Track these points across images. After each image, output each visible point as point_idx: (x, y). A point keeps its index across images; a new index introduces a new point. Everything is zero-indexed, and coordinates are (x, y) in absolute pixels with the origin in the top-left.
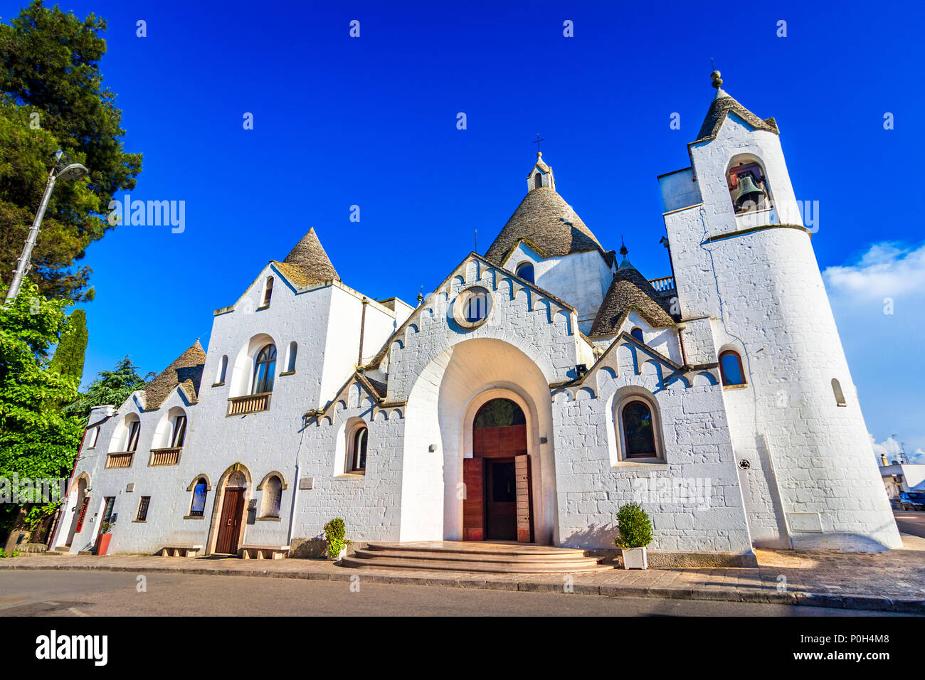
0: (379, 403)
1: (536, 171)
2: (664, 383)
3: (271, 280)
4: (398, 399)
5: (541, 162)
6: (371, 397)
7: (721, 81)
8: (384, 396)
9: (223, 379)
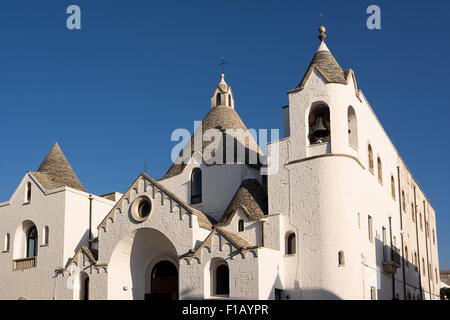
0: (94, 264)
1: (217, 91)
2: (232, 254)
3: (29, 184)
4: (104, 262)
5: (223, 82)
6: (90, 261)
7: (325, 36)
8: (97, 259)
9: (8, 248)
